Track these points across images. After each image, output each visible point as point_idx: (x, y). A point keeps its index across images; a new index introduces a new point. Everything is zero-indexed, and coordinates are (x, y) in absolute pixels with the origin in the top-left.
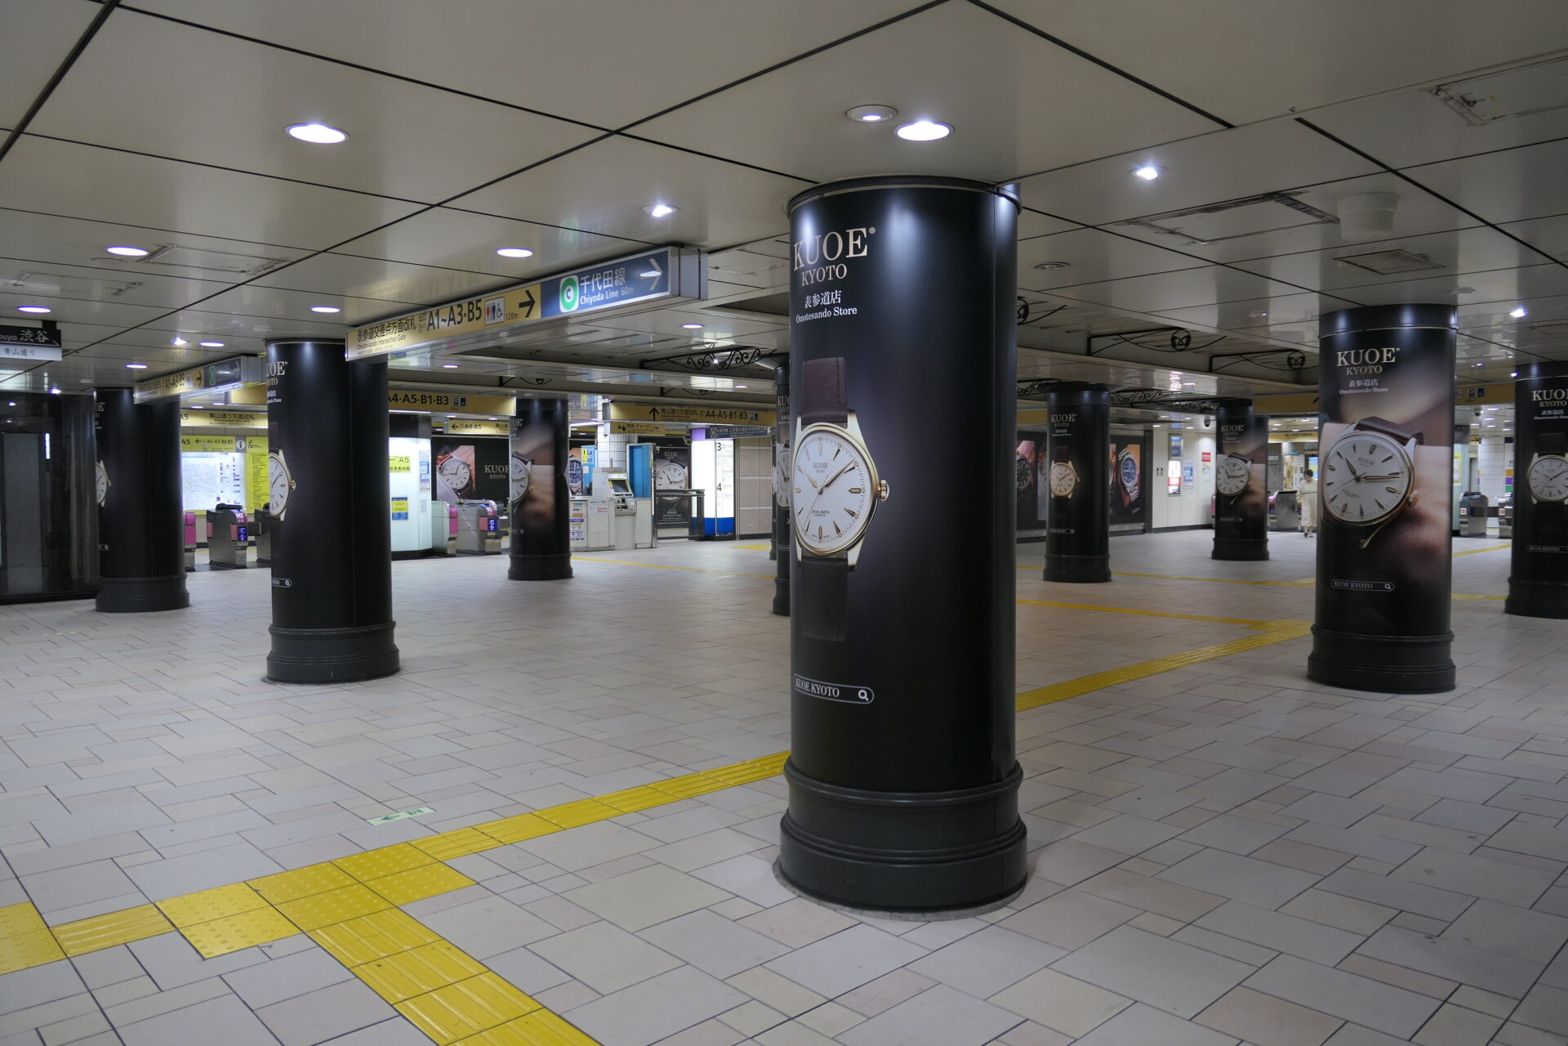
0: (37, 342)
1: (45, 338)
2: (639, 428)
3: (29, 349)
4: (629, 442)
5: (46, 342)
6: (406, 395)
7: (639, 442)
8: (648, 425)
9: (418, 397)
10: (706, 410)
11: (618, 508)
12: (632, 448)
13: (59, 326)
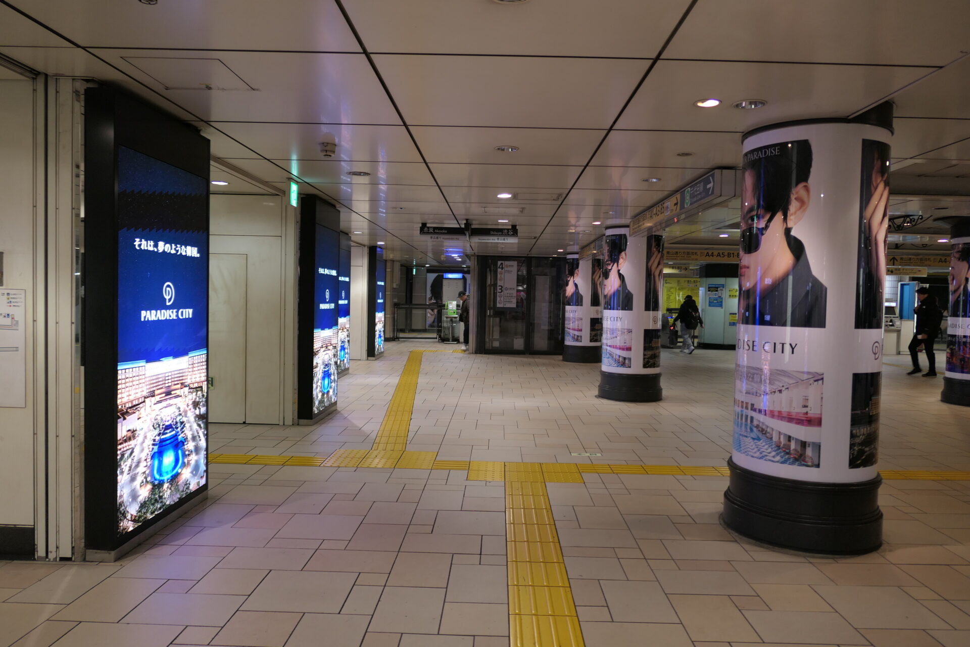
0: (509, 235)
1: (512, 233)
2: (904, 271)
3: (506, 238)
4: (901, 281)
5: (512, 235)
6: (719, 253)
7: (910, 281)
8: (912, 269)
9: (726, 254)
10: (939, 258)
11: (887, 326)
12: (902, 285)
13: (517, 227)
